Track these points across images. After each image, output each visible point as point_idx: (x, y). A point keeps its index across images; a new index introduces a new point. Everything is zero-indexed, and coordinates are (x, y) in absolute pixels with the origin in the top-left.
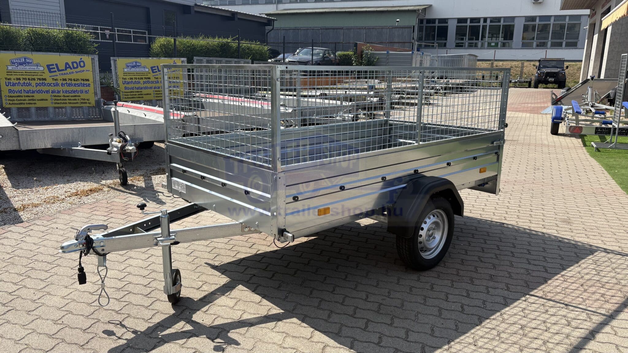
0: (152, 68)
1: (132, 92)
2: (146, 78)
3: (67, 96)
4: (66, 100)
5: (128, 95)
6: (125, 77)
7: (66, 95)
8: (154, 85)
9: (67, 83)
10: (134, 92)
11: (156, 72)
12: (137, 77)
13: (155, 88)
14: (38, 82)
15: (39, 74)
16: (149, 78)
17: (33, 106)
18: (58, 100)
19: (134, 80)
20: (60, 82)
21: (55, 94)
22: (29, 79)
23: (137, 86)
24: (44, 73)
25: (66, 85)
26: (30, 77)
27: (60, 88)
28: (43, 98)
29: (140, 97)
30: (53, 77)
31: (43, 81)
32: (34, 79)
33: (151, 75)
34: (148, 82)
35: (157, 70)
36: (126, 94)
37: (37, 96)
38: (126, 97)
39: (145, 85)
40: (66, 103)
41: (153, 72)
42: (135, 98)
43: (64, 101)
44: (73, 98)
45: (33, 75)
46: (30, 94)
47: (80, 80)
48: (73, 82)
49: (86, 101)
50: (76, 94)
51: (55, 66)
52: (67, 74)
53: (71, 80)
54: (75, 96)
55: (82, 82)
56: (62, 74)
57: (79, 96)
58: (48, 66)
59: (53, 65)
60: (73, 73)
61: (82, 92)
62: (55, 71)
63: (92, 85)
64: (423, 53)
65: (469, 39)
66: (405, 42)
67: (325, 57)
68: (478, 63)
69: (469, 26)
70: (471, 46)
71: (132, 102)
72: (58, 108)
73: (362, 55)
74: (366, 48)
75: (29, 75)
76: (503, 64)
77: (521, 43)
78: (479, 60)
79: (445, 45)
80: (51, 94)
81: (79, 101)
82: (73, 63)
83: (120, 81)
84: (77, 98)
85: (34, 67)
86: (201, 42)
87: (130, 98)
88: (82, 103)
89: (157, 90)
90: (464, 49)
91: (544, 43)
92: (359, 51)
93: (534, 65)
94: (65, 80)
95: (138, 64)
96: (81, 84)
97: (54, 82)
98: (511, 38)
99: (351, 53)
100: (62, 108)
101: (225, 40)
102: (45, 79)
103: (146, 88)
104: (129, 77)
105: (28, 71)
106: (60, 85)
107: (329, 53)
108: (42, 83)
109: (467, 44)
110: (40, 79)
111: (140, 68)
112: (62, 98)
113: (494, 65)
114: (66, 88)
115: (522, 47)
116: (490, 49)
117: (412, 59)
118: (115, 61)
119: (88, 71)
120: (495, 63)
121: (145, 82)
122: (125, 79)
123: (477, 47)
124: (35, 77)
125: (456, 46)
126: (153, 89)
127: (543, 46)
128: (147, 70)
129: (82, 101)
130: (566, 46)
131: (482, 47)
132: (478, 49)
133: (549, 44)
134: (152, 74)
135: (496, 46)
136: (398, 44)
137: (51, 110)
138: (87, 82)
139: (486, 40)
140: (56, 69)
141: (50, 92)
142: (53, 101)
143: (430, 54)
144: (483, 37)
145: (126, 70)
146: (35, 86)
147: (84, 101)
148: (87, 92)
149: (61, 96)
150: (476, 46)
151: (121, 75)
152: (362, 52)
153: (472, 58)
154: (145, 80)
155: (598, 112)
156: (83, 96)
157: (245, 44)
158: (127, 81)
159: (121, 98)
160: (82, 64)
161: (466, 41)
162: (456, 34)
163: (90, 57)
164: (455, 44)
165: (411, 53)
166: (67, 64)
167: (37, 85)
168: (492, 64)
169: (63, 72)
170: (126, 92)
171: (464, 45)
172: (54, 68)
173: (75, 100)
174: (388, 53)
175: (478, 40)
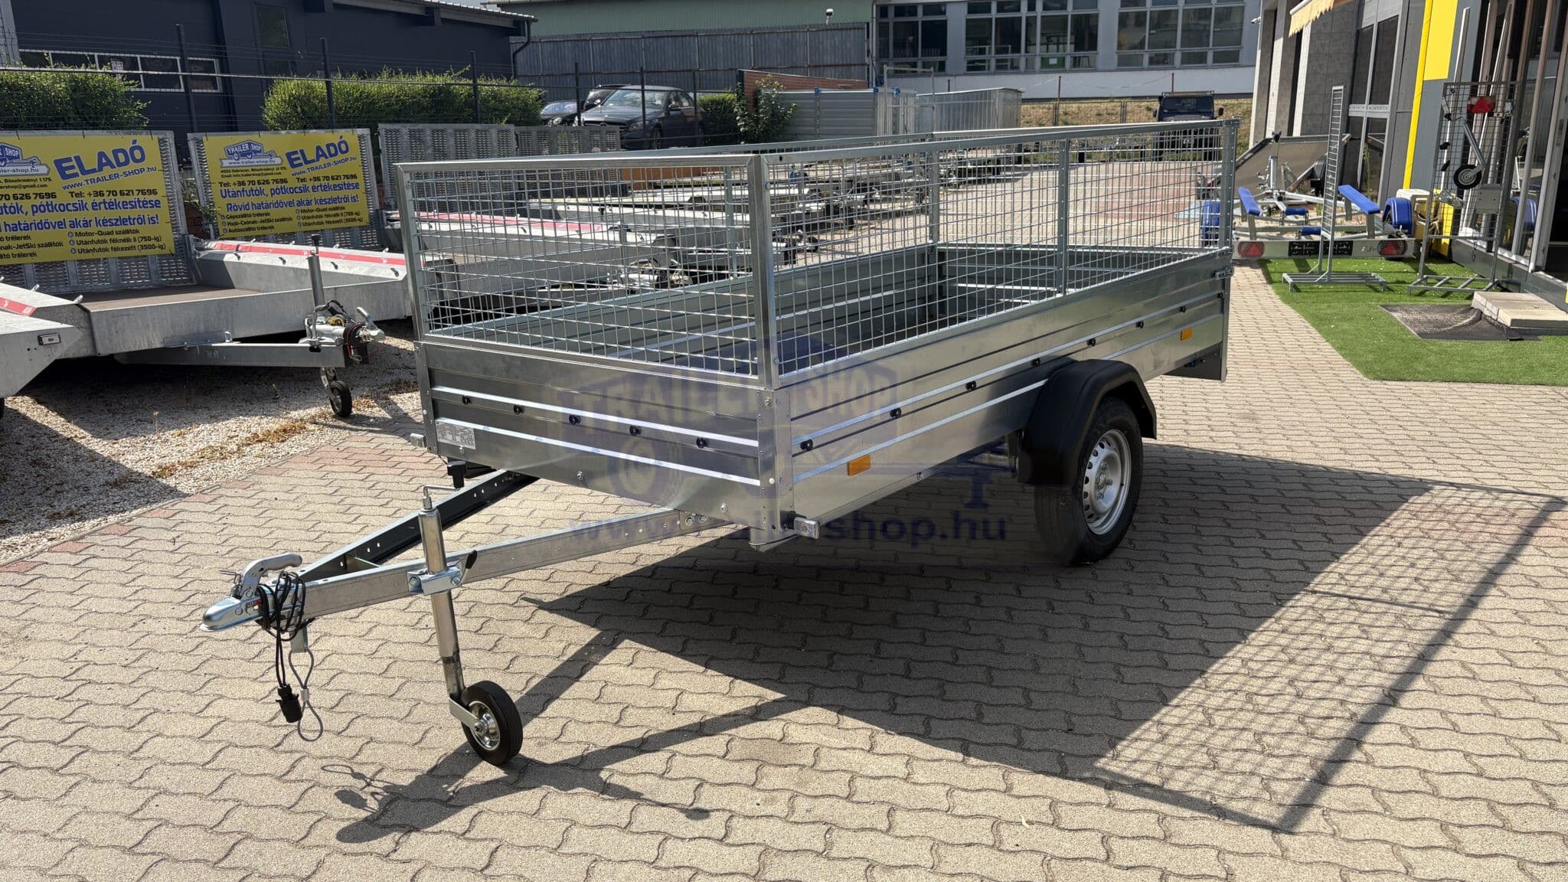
0: (289, 155)
1: (244, 216)
2: (276, 181)
3: (109, 233)
4: (105, 242)
5: (236, 224)
6: (225, 180)
7: (104, 229)
8: (296, 197)
9: (105, 203)
10: (250, 216)
11: (301, 165)
12: (256, 178)
13: (300, 203)
14: (38, 202)
15: (38, 183)
16: (284, 181)
17: (29, 260)
18: (87, 243)
19: (247, 188)
20: (88, 200)
21: (78, 230)
22: (15, 197)
23: (257, 200)
24: (50, 180)
25: (102, 205)
26: (18, 191)
27: (89, 214)
28: (51, 241)
29: (265, 228)
30: (70, 190)
31: (49, 200)
32: (28, 197)
33: (288, 173)
34: (283, 190)
35: (302, 161)
36: (232, 221)
37: (37, 236)
38: (233, 228)
39: (277, 198)
40: (106, 250)
41: (293, 166)
42: (254, 229)
43: (102, 246)
44: (122, 237)
45: (25, 187)
46: (19, 233)
47: (136, 193)
48: (120, 199)
49: (153, 242)
50: (129, 227)
51: (74, 163)
52: (104, 179)
53: (114, 193)
54: (127, 232)
55: (141, 197)
56: (93, 181)
57: (137, 231)
58: (58, 163)
59: (69, 160)
60: (117, 176)
61: (141, 220)
62: (76, 175)
63: (164, 202)
64: (898, 91)
65: (998, 52)
66: (850, 65)
67: (671, 109)
68: (1024, 107)
69: (996, 19)
70: (1002, 67)
71: (259, 239)
72: (88, 262)
73: (756, 101)
74: (765, 83)
75: (15, 187)
76: (1079, 108)
77: (1116, 57)
78: (1026, 101)
79: (942, 67)
80: (69, 229)
81: (136, 244)
82: (115, 152)
83: (215, 190)
84: (131, 236)
85: (25, 168)
86: (385, 85)
87: (240, 230)
88: (143, 247)
89: (306, 208)
90: (988, 74)
91: (1166, 55)
92: (748, 92)
93: (1149, 109)
94: (101, 194)
95: (254, 148)
96: (139, 201)
97: (76, 200)
98: (1093, 46)
99: (729, 96)
100: (96, 261)
101: (440, 80)
102: (53, 195)
103: (278, 204)
104: (236, 180)
105: (12, 178)
106: (89, 206)
107: (677, 99)
108: (48, 205)
109: (993, 64)
110: (41, 196)
111: (260, 157)
112: (96, 238)
113: (1061, 111)
114: (103, 214)
115: (1119, 65)
116: (1045, 73)
117: (875, 104)
118: (199, 142)
119: (152, 169)
120: (1063, 106)
121: (275, 191)
122: (225, 185)
123: (1017, 68)
124: (30, 191)
125: (969, 69)
126: (296, 207)
127: (1163, 62)
128: (278, 161)
129: (144, 243)
130: (1214, 62)
131: (1030, 69)
132: (1019, 73)
133: (1178, 57)
134: (290, 170)
135: (1061, 66)
136: (833, 70)
137: (72, 268)
138: (153, 197)
139: (1038, 52)
140: (77, 170)
141: (68, 224)
142: (77, 247)
143: (912, 92)
144: (1029, 43)
145: (226, 163)
146: (30, 213)
147: (148, 243)
148: (153, 220)
149: (92, 234)
150: (1014, 68)
151: (215, 177)
152: (757, 92)
153: (1010, 96)
154: (275, 186)
155: (1294, 209)
156: (146, 230)
157: (488, 87)
158: (230, 189)
159: (221, 233)
160: (137, 154)
161: (991, 56)
162: (967, 39)
163: (155, 137)
164: (965, 65)
165: (871, 91)
166: (101, 155)
167: (36, 209)
168: (1056, 108)
169: (94, 176)
170: (231, 217)
171: (986, 64)
172: (73, 167)
173: (128, 240)
174: (817, 92)
175: (1018, 51)
